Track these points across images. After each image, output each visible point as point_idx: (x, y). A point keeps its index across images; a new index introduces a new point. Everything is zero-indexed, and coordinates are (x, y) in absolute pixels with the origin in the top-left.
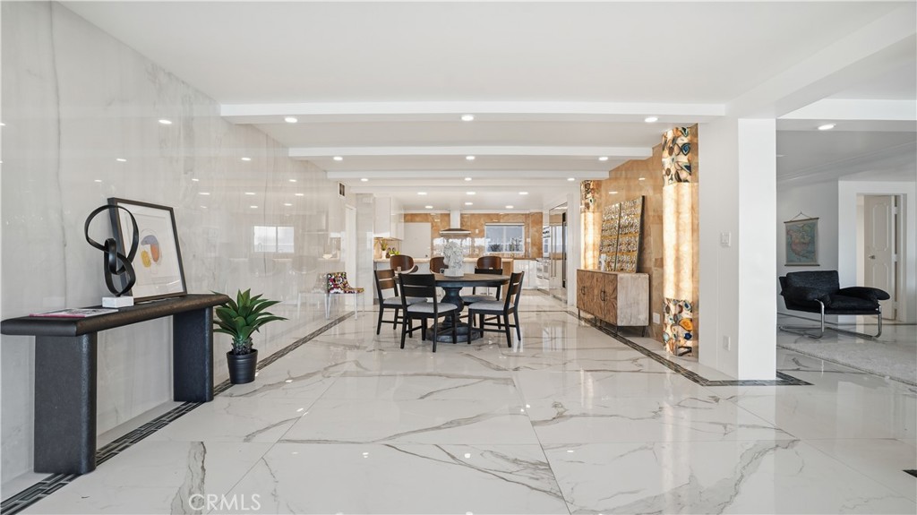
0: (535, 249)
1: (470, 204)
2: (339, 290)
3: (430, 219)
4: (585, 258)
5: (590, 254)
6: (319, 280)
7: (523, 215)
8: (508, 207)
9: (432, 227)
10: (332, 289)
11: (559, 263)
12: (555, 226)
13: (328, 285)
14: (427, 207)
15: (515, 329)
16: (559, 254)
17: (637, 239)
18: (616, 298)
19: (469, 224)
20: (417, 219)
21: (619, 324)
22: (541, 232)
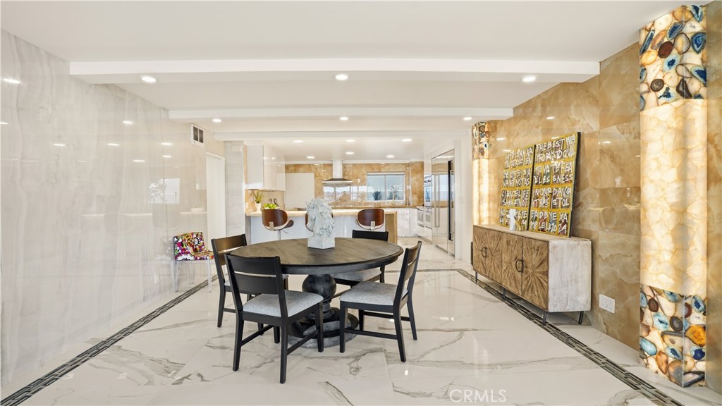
0: (415, 198)
1: (352, 153)
2: (188, 257)
3: (313, 169)
4: (479, 211)
5: (485, 206)
6: (164, 244)
7: (403, 164)
8: (389, 156)
9: (316, 176)
10: (179, 255)
11: (445, 211)
12: (438, 175)
13: (175, 250)
14: (309, 157)
15: (408, 323)
16: (444, 202)
17: (570, 191)
18: (546, 273)
19: (351, 173)
20: (301, 169)
21: (551, 309)
22: (422, 182)
